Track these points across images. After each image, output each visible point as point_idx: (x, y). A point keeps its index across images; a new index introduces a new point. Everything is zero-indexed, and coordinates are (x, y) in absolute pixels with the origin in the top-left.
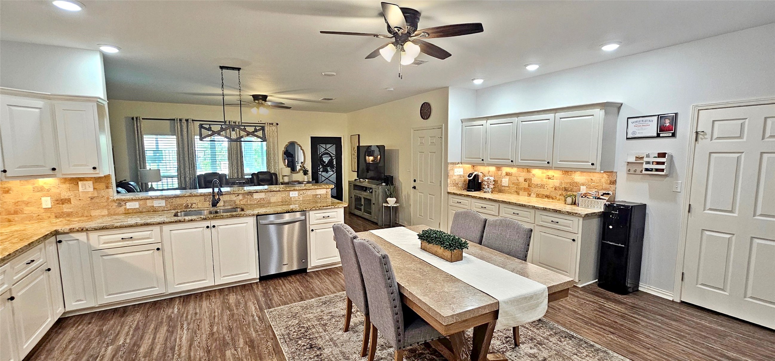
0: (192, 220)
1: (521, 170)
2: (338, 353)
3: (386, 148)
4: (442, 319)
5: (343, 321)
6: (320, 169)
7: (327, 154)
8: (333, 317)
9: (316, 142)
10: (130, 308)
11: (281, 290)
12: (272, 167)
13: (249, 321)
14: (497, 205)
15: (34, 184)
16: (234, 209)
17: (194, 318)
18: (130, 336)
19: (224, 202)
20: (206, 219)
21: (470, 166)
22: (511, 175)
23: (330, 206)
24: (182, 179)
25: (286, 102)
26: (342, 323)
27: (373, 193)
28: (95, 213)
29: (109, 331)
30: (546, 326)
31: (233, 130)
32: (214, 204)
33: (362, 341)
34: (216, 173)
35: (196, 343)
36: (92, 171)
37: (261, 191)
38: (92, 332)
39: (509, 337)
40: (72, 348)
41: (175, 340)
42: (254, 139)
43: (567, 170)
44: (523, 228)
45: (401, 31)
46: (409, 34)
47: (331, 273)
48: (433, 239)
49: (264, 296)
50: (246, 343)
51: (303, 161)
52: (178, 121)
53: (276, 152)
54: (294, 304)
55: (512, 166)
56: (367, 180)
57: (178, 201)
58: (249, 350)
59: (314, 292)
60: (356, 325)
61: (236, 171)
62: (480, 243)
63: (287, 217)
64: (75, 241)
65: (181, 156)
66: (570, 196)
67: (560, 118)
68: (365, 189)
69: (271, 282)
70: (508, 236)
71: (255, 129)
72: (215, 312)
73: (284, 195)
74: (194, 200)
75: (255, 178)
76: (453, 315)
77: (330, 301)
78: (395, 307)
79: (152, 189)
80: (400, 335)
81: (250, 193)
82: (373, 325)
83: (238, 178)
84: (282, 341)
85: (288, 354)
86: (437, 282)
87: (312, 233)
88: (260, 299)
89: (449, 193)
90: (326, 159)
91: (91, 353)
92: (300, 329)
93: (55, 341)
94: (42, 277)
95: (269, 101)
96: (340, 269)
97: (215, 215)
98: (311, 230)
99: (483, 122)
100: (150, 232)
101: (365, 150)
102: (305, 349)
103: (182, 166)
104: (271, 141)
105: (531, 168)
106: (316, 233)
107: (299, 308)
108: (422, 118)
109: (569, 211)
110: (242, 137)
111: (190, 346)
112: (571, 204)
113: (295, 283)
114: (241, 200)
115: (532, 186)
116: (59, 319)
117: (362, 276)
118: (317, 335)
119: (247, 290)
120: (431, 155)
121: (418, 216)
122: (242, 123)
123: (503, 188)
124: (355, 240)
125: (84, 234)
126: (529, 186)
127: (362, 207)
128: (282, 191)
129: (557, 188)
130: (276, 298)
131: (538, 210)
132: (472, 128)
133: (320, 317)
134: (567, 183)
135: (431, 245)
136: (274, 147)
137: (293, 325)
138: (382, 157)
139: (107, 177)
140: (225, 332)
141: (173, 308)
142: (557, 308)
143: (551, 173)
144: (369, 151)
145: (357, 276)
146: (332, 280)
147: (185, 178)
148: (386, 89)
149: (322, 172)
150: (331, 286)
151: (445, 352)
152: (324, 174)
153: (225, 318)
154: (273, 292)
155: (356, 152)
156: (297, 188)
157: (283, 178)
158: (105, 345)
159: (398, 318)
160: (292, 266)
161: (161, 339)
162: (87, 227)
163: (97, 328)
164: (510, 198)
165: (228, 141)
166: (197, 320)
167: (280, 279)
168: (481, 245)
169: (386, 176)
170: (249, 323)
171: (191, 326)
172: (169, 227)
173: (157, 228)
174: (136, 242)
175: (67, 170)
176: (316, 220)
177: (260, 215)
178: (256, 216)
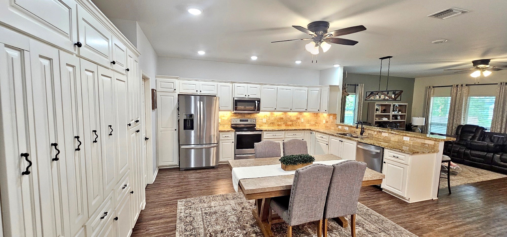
0: (336, 136)
19: (368, 134)
20: (340, 137)
28: (332, 128)
52: (455, 87)
73: (400, 137)
81: (381, 132)
98: (384, 162)
100: (327, 137)
106: (388, 166)
114: (376, 135)
128: (399, 134)
156: (408, 135)
172: (331, 137)
173: (328, 135)
174: (324, 139)
175: (321, 111)
176: (389, 156)
177: (359, 142)
178: (357, 142)
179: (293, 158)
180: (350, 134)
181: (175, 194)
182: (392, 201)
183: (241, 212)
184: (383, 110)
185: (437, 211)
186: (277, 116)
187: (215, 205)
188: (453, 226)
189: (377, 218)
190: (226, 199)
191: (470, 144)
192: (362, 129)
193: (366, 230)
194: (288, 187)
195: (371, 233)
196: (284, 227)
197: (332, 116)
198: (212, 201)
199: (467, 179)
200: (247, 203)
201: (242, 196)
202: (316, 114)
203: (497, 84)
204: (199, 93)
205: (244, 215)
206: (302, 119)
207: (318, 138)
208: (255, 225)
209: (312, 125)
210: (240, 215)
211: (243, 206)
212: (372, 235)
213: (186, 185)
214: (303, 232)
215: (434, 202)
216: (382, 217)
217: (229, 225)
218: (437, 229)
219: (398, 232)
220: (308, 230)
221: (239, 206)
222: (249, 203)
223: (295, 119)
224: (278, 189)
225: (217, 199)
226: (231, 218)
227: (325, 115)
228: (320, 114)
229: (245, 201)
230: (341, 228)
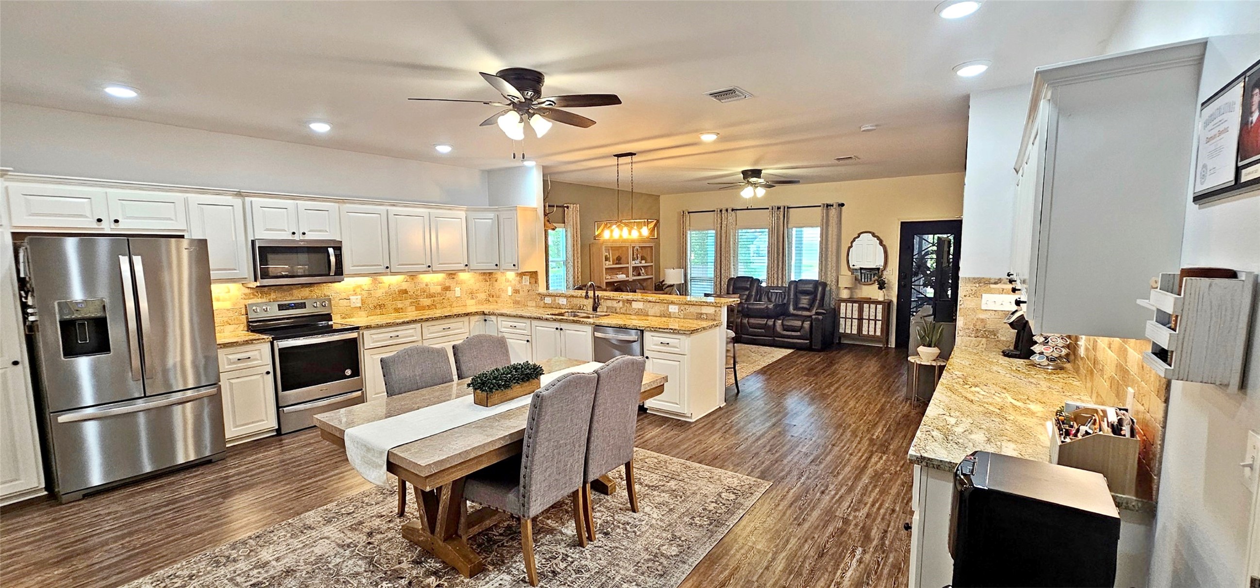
12: (828, 273)
15: (506, 276)
20: (555, 320)
28: (529, 303)
37: (639, 300)
52: (719, 212)
53: (835, 250)
61: (775, 276)
65: (718, 255)
75: (792, 287)
81: (629, 302)
97: (562, 318)
98: (646, 356)
100: (525, 324)
103: (718, 267)
104: (829, 232)
114: (621, 308)
125: (495, 317)
128: (660, 302)
147: (720, 282)
162: (495, 312)
172: (535, 323)
173: (528, 321)
174: (518, 331)
175: (503, 265)
176: (654, 345)
177: (596, 326)
178: (593, 326)
179: (502, 374)
180: (571, 312)
181: (88, 579)
182: (668, 426)
183: (369, 543)
184: (615, 258)
185: (731, 422)
186: (391, 287)
187: (275, 556)
188: (754, 439)
189: (656, 461)
190: (305, 528)
191: (747, 307)
192: (594, 299)
193: (646, 485)
194: (513, 436)
195: (656, 487)
196: (496, 536)
197: (528, 277)
198: (258, 551)
199: (751, 365)
200: (375, 518)
201: (350, 508)
202: (488, 275)
203: (768, 209)
204: (107, 227)
205: (383, 547)
206: (456, 289)
207: (503, 330)
208: (423, 559)
209: (480, 303)
210: (371, 551)
211: (367, 530)
212: (659, 491)
213: (123, 539)
214: (539, 530)
215: (723, 411)
216: (663, 457)
217: (351, 585)
218: (738, 449)
219: (692, 471)
220: (547, 524)
221: (356, 533)
222: (382, 516)
223: (438, 289)
224: (495, 446)
225: (275, 538)
226: (347, 566)
227: (511, 275)
228: (499, 275)
229: (368, 516)
230: (606, 496)
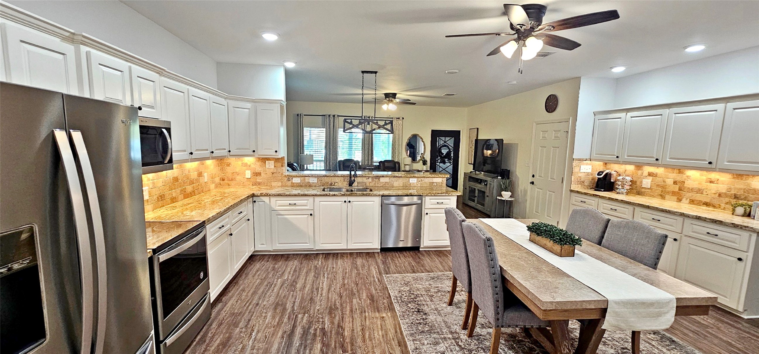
0: (334, 195)
1: (670, 170)
2: (441, 321)
3: (504, 142)
4: (541, 303)
5: (448, 296)
6: (438, 160)
7: (445, 146)
8: (439, 291)
9: (436, 134)
10: (291, 255)
11: (397, 262)
12: (396, 156)
13: (371, 281)
14: (631, 208)
15: (242, 161)
16: (365, 189)
17: (332, 271)
18: (291, 275)
19: (358, 183)
20: (344, 195)
21: (601, 163)
22: (656, 176)
23: (444, 193)
24: (328, 163)
25: (412, 99)
26: (447, 299)
27: (488, 185)
28: (274, 184)
29: (279, 269)
30: (681, 349)
31: (369, 124)
32: (351, 184)
33: (463, 316)
34: (352, 159)
35: (333, 289)
36: (275, 153)
37: (387, 176)
38: (269, 267)
39: (626, 348)
40: (259, 276)
41: (319, 284)
42: (384, 131)
43: (742, 173)
44: (656, 233)
45: (524, 27)
46: (532, 29)
47: (441, 255)
48: (543, 232)
49: (383, 263)
50: (367, 296)
51: (423, 152)
52: (328, 117)
53: (400, 143)
54: (407, 274)
55: (658, 166)
56: (482, 173)
57: (326, 180)
58: (370, 303)
59: (424, 268)
60: (459, 302)
61: (367, 158)
62: (600, 243)
63: (406, 200)
64: (263, 203)
65: (328, 145)
66: (742, 205)
67: (734, 109)
68: (480, 181)
69: (389, 254)
70: (634, 240)
71: (385, 123)
72: (346, 269)
73: (405, 180)
74: (337, 180)
75: (381, 165)
76: (553, 302)
77: (438, 278)
78: (496, 287)
79: (307, 170)
80: (499, 314)
81: (378, 177)
82: (475, 302)
83: (368, 164)
84: (395, 301)
85: (400, 312)
86: (542, 272)
87: (426, 216)
88: (380, 266)
89: (572, 191)
90: (444, 151)
91: (269, 281)
92: (410, 295)
93: (249, 269)
94: (245, 224)
95: (398, 98)
96: (449, 252)
97: (351, 193)
98: (425, 213)
99: (622, 115)
100: (306, 201)
101: (483, 143)
102: (413, 312)
103: (328, 153)
104: (397, 133)
105: (685, 169)
106: (430, 216)
107: (410, 278)
108: (547, 111)
109: (736, 223)
110: (374, 130)
111: (329, 290)
112: (743, 216)
113: (409, 257)
114: (371, 182)
115: (685, 190)
116: (251, 255)
117: (467, 256)
118: (424, 303)
119: (371, 257)
120: (553, 150)
121: (534, 212)
122: (375, 118)
123: (643, 190)
124: (463, 223)
125: (268, 198)
126: (680, 189)
127: (476, 199)
128: (404, 177)
129: (722, 195)
130: (392, 267)
131: (689, 219)
132: (606, 122)
133: (428, 289)
134: (741, 189)
135: (540, 237)
136: (399, 139)
137: (405, 291)
138: (501, 150)
139: (283, 158)
140: (353, 285)
141: (318, 261)
142: (702, 333)
143: (714, 176)
144: (487, 144)
145: (463, 255)
146: (441, 260)
147: (329, 162)
148: (508, 82)
149: (440, 163)
150: (441, 267)
151: (547, 344)
152: (441, 165)
153: (353, 275)
154: (390, 261)
155: (474, 145)
156: (416, 175)
157: (404, 167)
158: (276, 277)
159: (498, 298)
160: (407, 242)
161: (310, 281)
162: (270, 193)
163: (272, 266)
164: (651, 201)
165: (363, 133)
166: (334, 272)
167: (397, 252)
168: (600, 245)
169: (503, 169)
170: (371, 283)
171: (330, 276)
172: (319, 199)
173: (312, 197)
174: (298, 207)
176: (431, 205)
178: (381, 196)
192: (351, 178)
197: (273, 162)
206: (205, 174)
223: (196, 175)
